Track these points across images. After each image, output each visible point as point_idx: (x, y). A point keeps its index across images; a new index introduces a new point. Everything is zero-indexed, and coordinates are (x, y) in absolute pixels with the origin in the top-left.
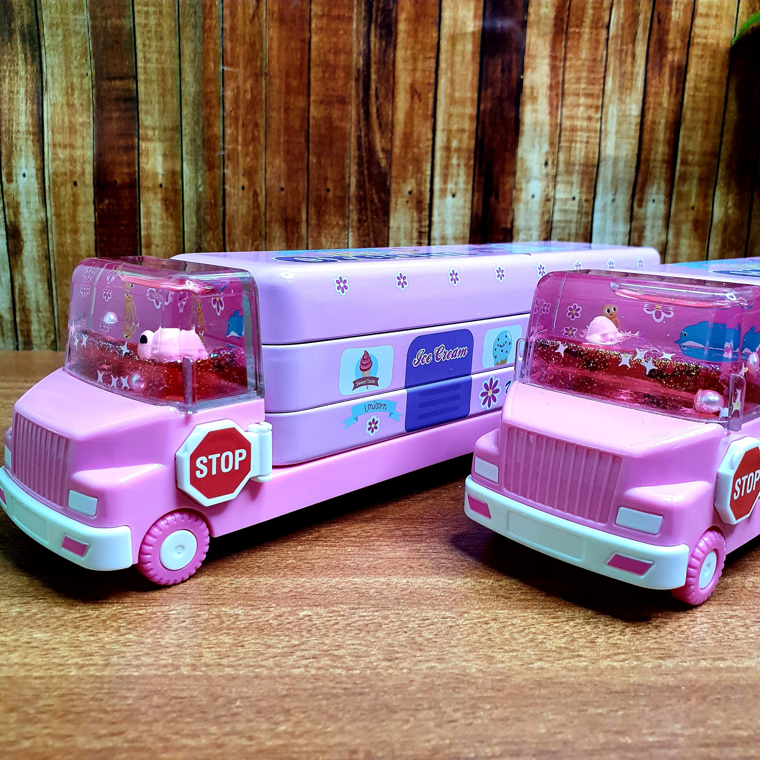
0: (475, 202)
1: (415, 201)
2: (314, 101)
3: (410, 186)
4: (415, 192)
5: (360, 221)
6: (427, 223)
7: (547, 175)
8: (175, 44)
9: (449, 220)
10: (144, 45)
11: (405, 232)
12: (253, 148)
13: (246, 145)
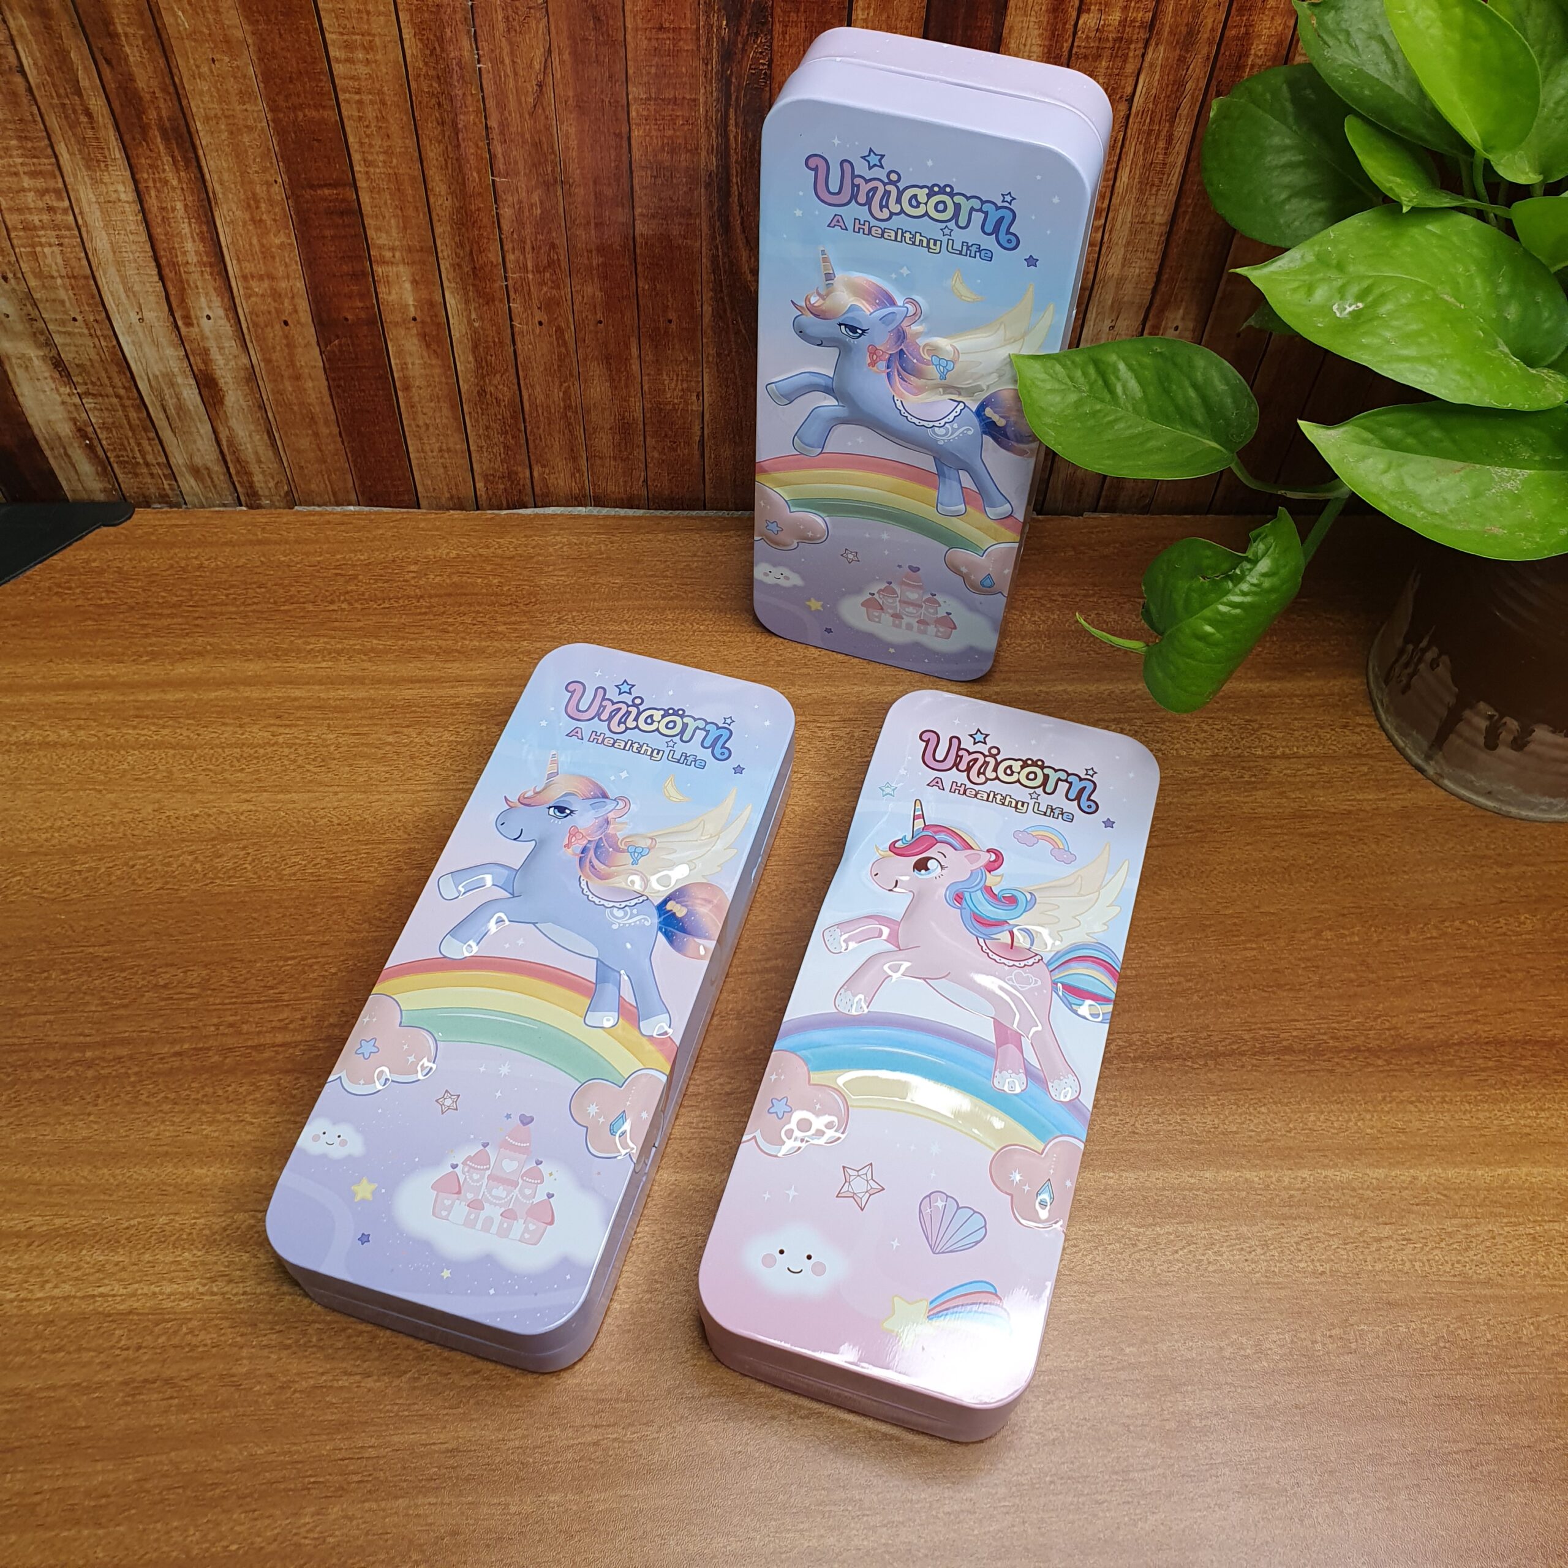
2: (642, 215)
5: (719, 355)
8: (411, 143)
10: (362, 144)
12: (551, 275)
13: (539, 272)
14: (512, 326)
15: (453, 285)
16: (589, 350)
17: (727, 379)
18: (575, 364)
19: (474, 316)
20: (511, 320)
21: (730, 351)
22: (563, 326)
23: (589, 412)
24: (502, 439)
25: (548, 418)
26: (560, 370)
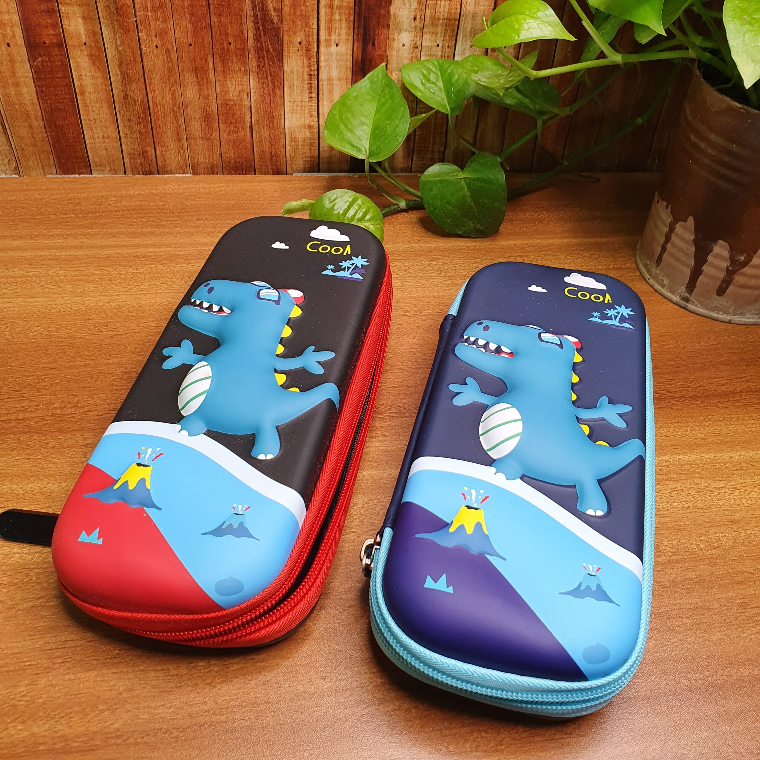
0: (355, 49)
1: (304, 50)
3: (300, 37)
4: (304, 42)
5: (258, 66)
6: (316, 68)
7: (416, 27)
9: (334, 64)
11: (298, 75)
12: (161, 13)
13: (154, 11)
14: (141, 49)
15: (106, 21)
16: (185, 64)
17: (263, 83)
18: (177, 74)
19: (118, 43)
20: (140, 45)
21: (265, 64)
22: (170, 47)
23: (186, 107)
24: (138, 128)
25: (164, 113)
26: (169, 79)
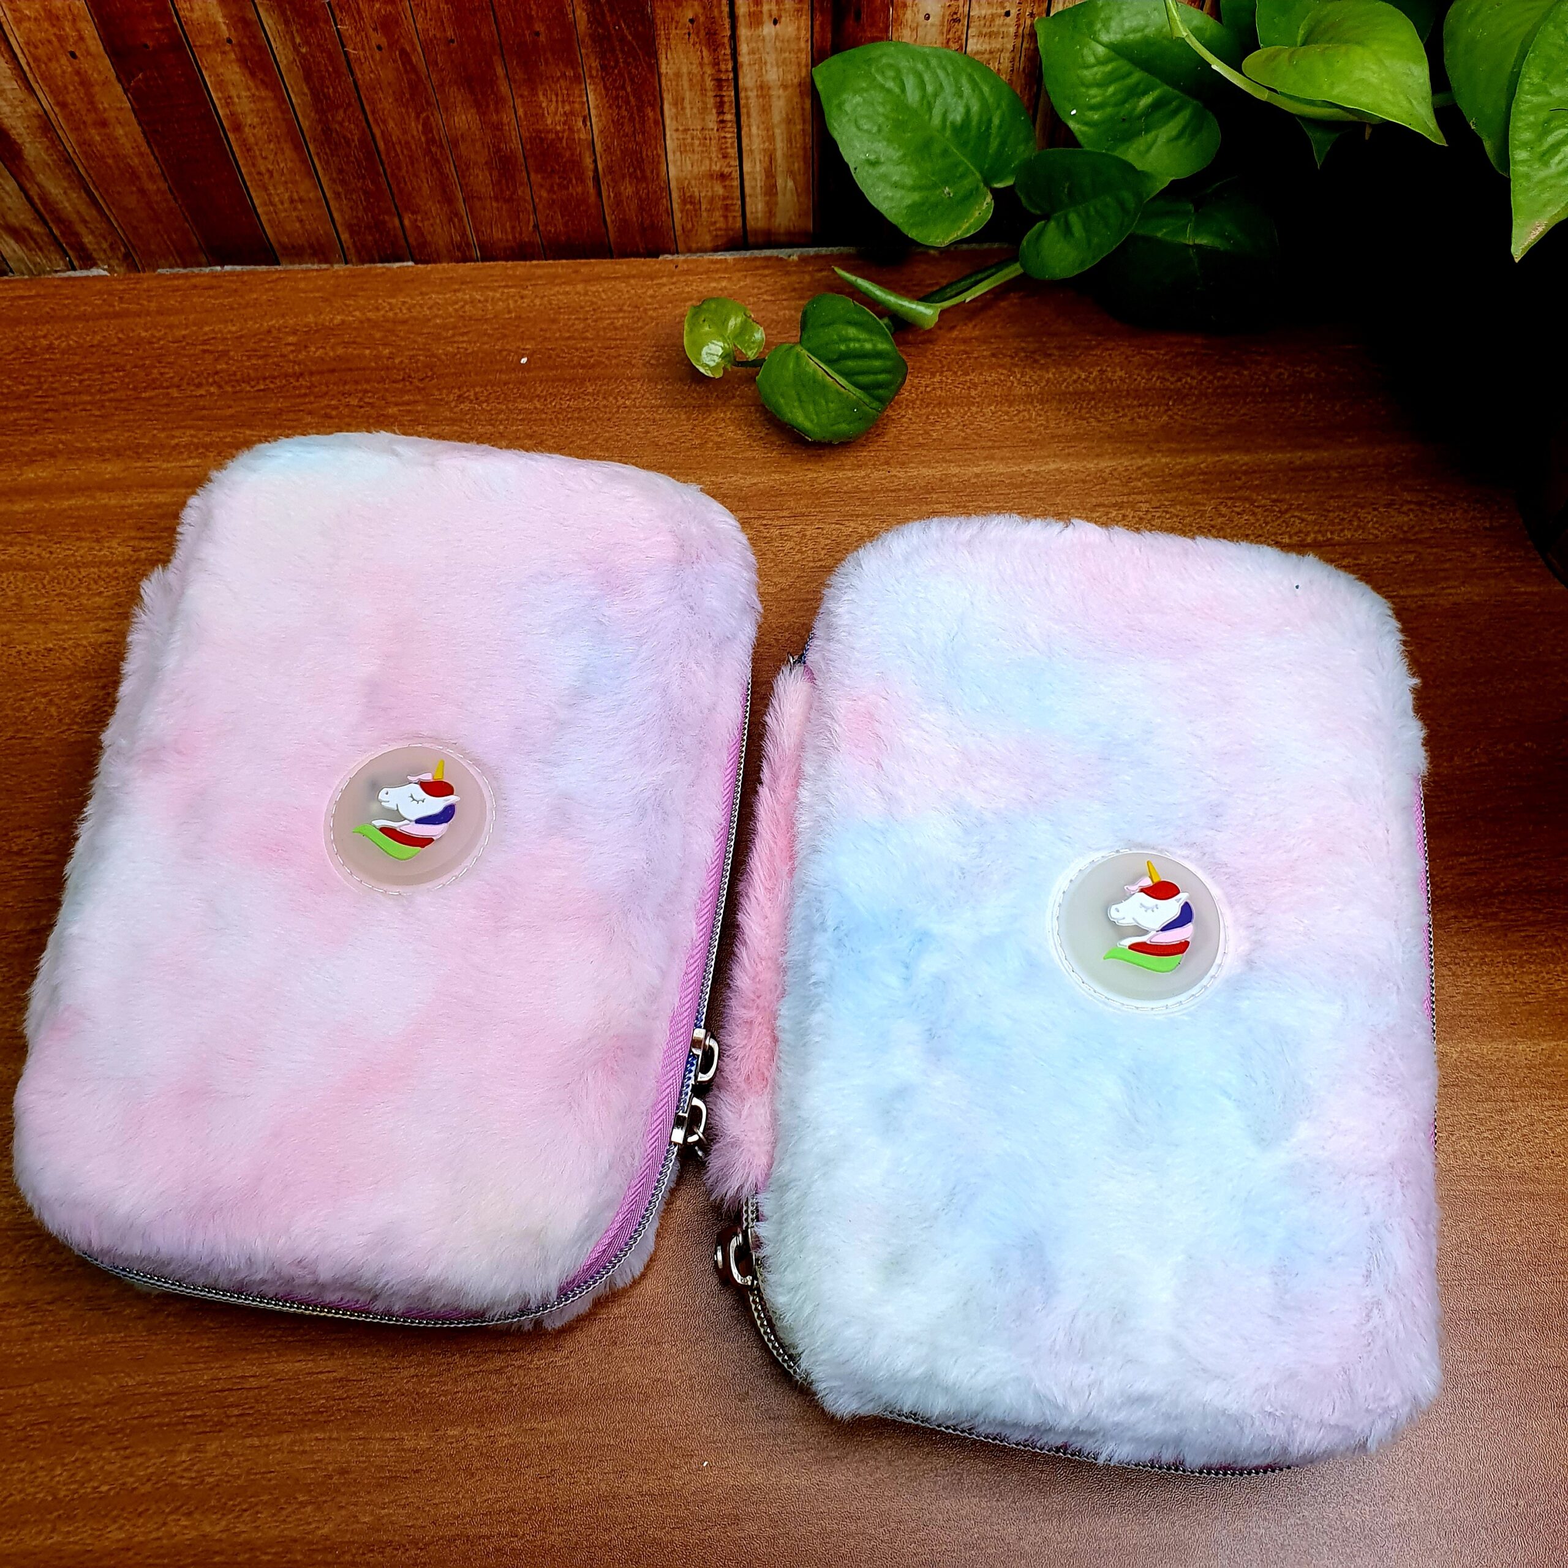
0: (817, 28)
1: (702, 33)
3: (691, 10)
4: (702, 19)
5: (604, 67)
6: (730, 66)
9: (771, 58)
11: (691, 80)
14: (345, 53)
16: (445, 73)
17: (617, 97)
18: (430, 91)
20: (343, 47)
21: (617, 62)
22: (408, 47)
23: (457, 145)
25: (410, 158)
26: (413, 100)
